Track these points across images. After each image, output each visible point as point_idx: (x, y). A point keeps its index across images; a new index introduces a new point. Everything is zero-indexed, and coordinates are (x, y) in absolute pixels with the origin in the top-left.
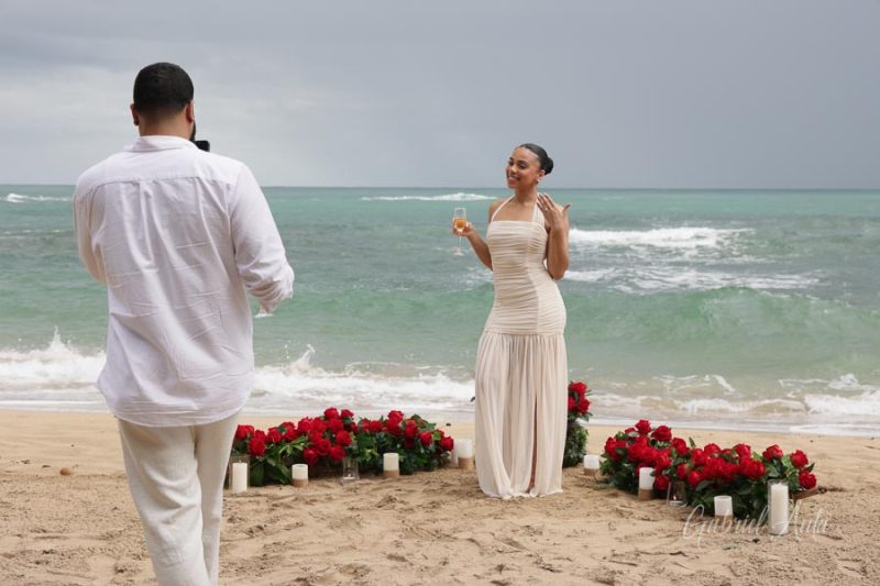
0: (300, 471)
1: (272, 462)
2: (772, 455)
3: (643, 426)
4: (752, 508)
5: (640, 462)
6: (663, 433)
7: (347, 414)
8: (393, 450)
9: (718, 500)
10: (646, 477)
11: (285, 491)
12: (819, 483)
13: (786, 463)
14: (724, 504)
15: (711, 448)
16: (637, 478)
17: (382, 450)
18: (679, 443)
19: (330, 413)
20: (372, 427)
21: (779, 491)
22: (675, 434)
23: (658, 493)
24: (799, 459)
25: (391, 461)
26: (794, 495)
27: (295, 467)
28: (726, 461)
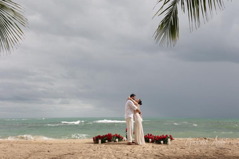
0: (107, 141)
1: (103, 140)
2: (167, 136)
3: (148, 134)
4: (166, 142)
5: (149, 138)
6: (151, 135)
7: (111, 134)
8: (117, 138)
9: (161, 141)
10: (150, 140)
11: (105, 143)
12: (173, 139)
13: (169, 136)
14: (162, 142)
15: (158, 136)
16: (149, 140)
17: (116, 139)
18: (153, 136)
19: (109, 134)
20: (114, 136)
21: (169, 140)
22: (153, 135)
23: (152, 142)
24: (170, 136)
25: (117, 140)
26: (171, 140)
27: (106, 141)
28: (161, 137)
